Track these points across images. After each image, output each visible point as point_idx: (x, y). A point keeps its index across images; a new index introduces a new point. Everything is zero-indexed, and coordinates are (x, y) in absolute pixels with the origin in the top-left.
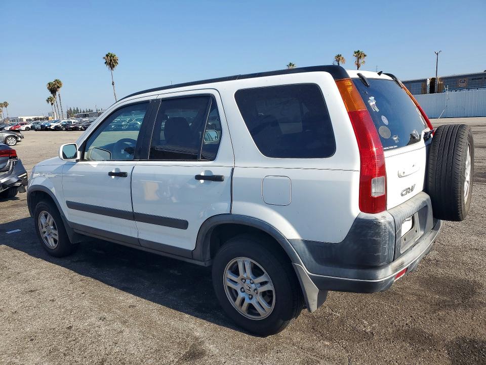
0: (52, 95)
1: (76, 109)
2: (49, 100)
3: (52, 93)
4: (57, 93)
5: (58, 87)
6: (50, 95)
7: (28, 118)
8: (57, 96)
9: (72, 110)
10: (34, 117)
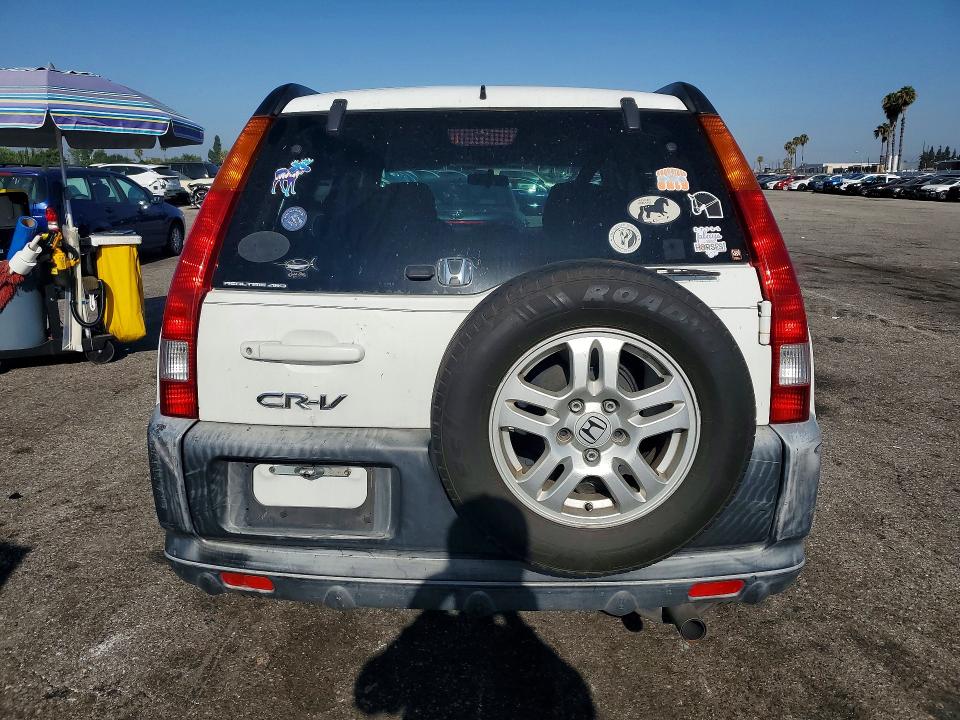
0: (888, 122)
1: (943, 150)
2: (882, 132)
3: (888, 117)
4: (900, 116)
5: (906, 103)
6: (884, 120)
7: (838, 166)
8: (898, 123)
9: (936, 151)
10: (851, 165)
